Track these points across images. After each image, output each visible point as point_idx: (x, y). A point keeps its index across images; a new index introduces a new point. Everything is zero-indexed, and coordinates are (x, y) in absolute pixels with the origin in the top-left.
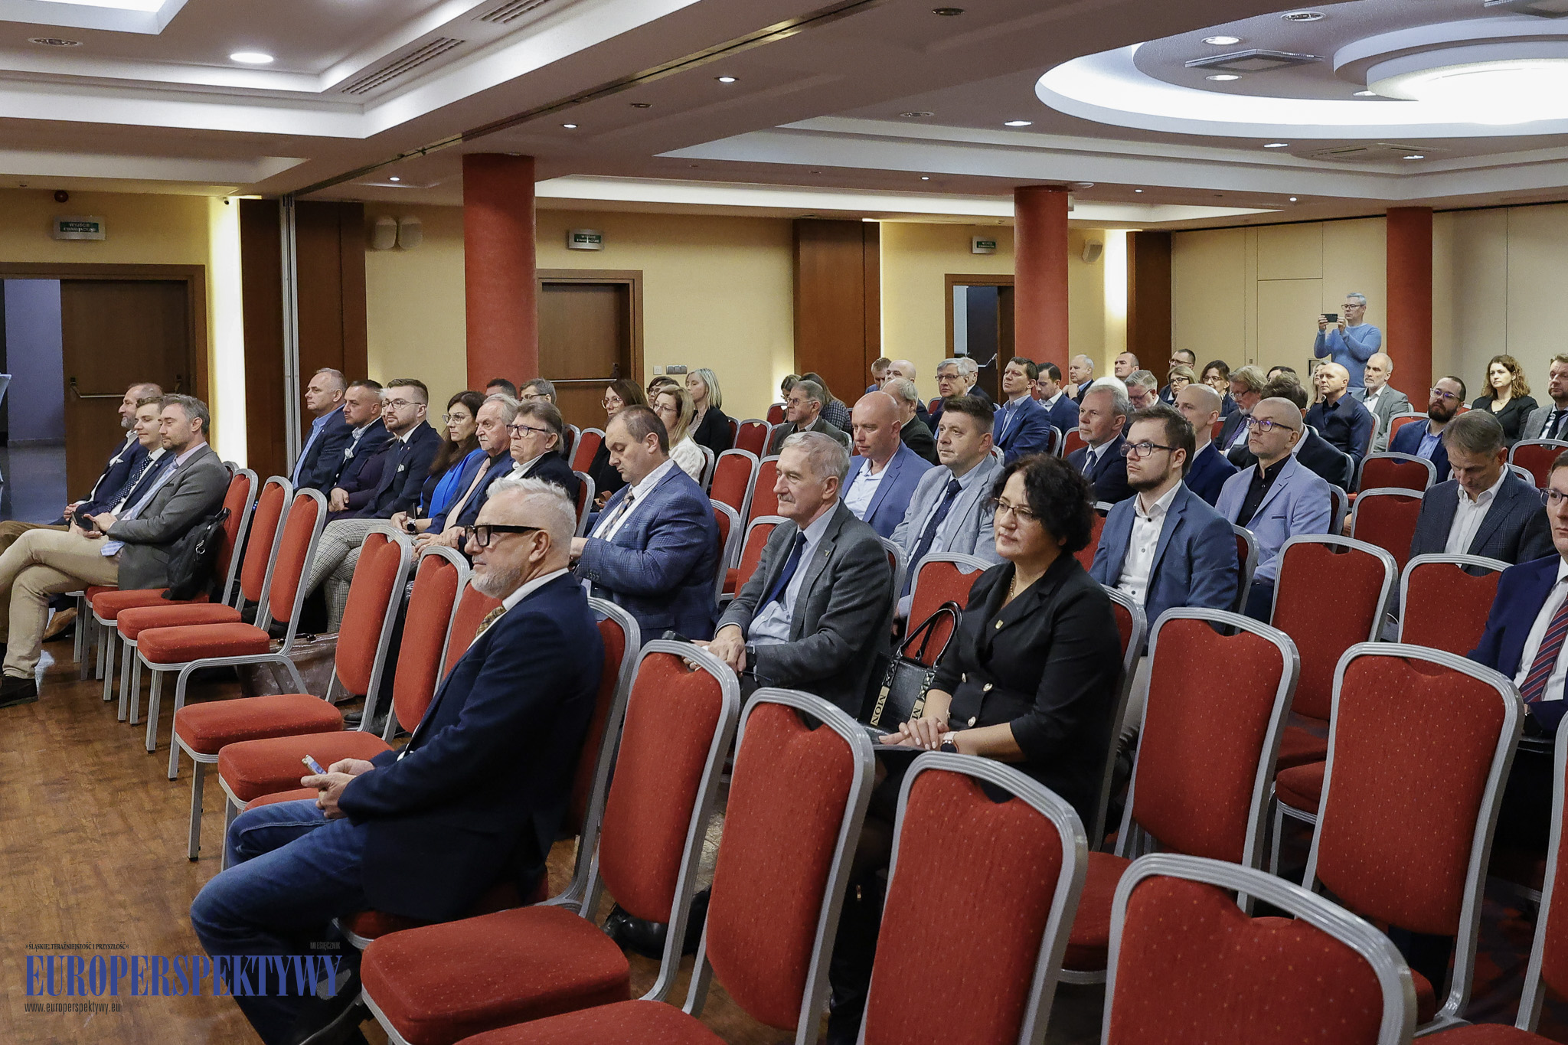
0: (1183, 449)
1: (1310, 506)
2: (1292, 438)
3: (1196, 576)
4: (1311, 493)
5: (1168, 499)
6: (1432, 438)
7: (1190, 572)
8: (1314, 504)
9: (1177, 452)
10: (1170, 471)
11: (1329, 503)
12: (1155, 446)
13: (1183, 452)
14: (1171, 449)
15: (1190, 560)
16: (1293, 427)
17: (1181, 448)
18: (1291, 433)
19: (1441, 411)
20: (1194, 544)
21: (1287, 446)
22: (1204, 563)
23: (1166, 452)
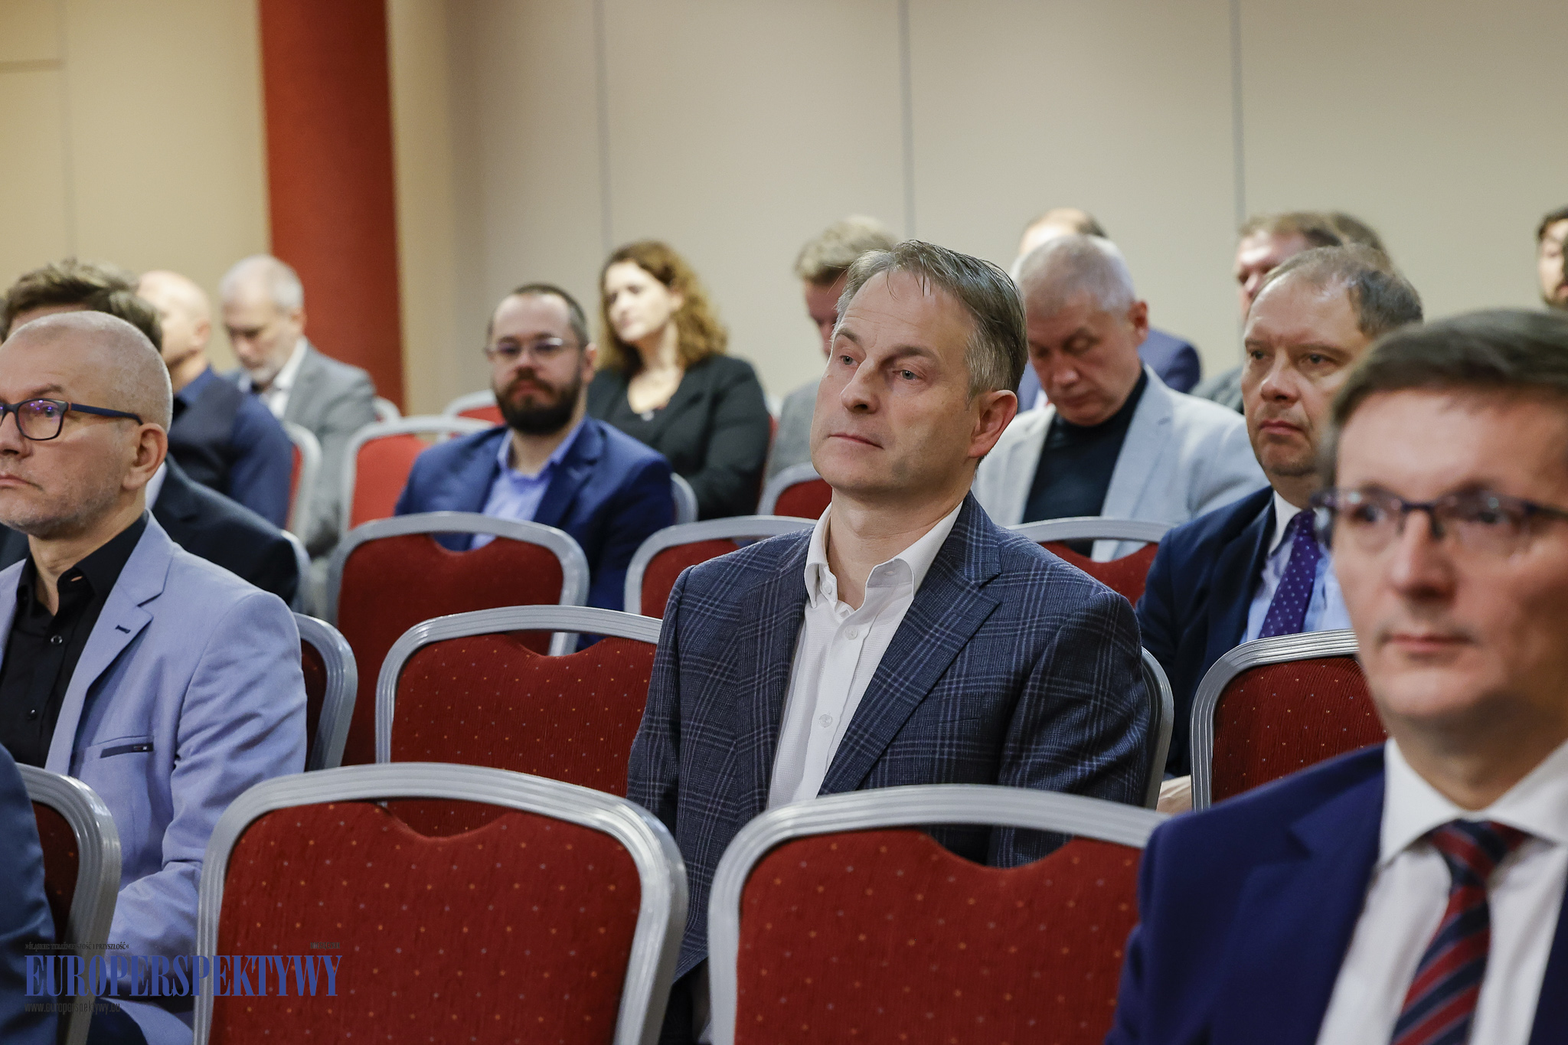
1: (240, 695)
2: (142, 449)
4: (238, 651)
6: (524, 484)
8: (251, 685)
11: (295, 678)
16: (137, 408)
18: (135, 431)
19: (542, 399)
21: (131, 482)
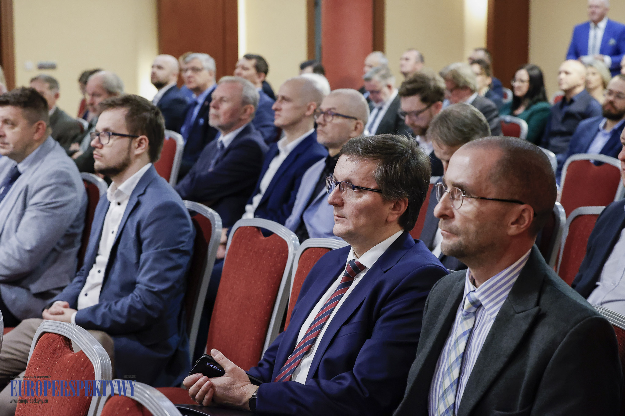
0: (144, 137)
3: (143, 257)
5: (132, 183)
7: (139, 252)
9: (138, 139)
10: (132, 157)
12: (114, 134)
13: (145, 139)
14: (133, 137)
15: (139, 241)
17: (142, 134)
20: (143, 226)
22: (150, 243)
23: (126, 141)
